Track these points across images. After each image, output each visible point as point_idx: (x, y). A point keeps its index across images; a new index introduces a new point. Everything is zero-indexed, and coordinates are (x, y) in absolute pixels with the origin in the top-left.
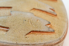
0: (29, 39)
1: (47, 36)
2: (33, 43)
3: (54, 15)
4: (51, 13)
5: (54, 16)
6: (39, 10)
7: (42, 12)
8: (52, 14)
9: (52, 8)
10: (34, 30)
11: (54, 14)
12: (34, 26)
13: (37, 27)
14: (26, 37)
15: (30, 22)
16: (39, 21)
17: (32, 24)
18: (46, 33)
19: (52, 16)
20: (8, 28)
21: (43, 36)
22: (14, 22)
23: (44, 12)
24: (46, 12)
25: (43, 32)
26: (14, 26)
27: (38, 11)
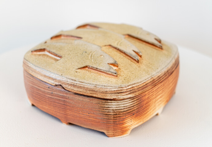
0: (79, 74)
1: (105, 78)
2: (81, 81)
3: (135, 60)
4: (131, 56)
5: (136, 62)
6: (116, 48)
7: (120, 52)
8: (132, 58)
9: (137, 50)
10: (91, 65)
11: (134, 58)
12: (92, 60)
13: (95, 62)
14: (77, 72)
15: (90, 55)
16: (102, 56)
17: (92, 58)
18: (105, 74)
19: (131, 61)
20: (60, 57)
21: (99, 76)
22: (71, 51)
23: (122, 54)
24: (125, 53)
25: (100, 71)
26: (68, 56)
27: (115, 50)
